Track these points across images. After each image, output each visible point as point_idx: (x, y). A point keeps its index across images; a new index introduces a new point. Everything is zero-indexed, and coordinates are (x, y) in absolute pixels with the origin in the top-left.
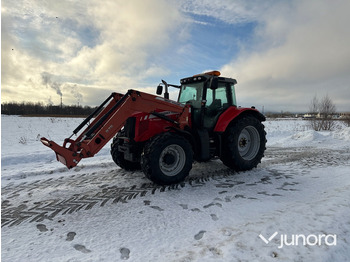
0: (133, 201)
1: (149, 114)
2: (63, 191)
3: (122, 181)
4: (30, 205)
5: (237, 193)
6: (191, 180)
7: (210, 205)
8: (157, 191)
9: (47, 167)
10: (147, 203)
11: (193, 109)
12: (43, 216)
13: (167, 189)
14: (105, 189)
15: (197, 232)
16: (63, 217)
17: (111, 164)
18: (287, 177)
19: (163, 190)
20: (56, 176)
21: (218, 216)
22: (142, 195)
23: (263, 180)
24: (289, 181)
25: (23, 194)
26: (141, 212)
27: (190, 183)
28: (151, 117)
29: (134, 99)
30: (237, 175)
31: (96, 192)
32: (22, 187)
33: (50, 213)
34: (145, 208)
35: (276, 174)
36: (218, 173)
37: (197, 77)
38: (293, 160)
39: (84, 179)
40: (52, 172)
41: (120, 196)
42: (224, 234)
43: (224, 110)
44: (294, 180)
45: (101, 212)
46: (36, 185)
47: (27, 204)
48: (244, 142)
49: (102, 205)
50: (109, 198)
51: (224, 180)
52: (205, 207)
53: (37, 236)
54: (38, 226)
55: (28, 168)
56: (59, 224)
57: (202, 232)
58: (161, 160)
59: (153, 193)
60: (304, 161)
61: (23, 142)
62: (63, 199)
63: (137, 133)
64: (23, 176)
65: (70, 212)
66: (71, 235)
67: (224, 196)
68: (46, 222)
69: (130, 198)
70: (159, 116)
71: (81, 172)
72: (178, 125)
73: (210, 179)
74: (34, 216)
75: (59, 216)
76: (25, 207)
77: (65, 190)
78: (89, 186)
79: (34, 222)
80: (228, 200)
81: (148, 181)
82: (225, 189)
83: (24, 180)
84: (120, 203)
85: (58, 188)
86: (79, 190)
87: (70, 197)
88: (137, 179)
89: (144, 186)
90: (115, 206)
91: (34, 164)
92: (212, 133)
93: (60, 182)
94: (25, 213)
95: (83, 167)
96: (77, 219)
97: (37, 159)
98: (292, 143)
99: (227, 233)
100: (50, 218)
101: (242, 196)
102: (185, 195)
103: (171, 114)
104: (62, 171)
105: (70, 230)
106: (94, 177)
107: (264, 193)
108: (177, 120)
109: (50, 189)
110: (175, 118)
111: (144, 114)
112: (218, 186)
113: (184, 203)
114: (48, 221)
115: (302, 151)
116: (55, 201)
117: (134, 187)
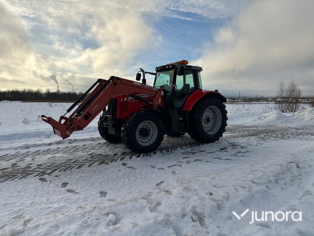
0: (113, 163)
1: (128, 97)
2: (59, 157)
3: (107, 150)
4: (34, 166)
5: (197, 158)
6: (162, 149)
7: (173, 166)
8: (134, 157)
9: (47, 141)
10: (124, 164)
11: (165, 92)
12: (44, 173)
13: (142, 155)
14: (92, 156)
15: (159, 182)
16: (59, 174)
17: (98, 138)
18: (242, 147)
19: (139, 156)
20: (54, 147)
21: (177, 172)
22: (121, 160)
23: (221, 149)
24: (243, 150)
25: (28, 160)
26: (119, 171)
27: (161, 152)
28: (130, 98)
29: (115, 84)
30: (201, 146)
31: (85, 158)
32: (27, 155)
33: (49, 171)
34: (122, 167)
35: (234, 145)
36: (186, 145)
37: (168, 65)
38: (253, 135)
39: (76, 149)
40: (50, 144)
41: (103, 160)
42: (177, 182)
43: (192, 93)
44: (246, 150)
45: (87, 171)
46: (38, 153)
47: (31, 166)
48: (208, 120)
49: (89, 166)
50: (95, 161)
51: (189, 150)
52: (169, 167)
53: (39, 185)
54: (40, 179)
55: (31, 142)
56: (56, 178)
57: (162, 182)
58: (137, 133)
59: (130, 158)
60: (262, 136)
61: (26, 122)
62: (59, 162)
63: (118, 112)
64: (27, 147)
65: (65, 171)
66: (65, 184)
67: (186, 160)
68: (46, 176)
69: (112, 162)
70: (136, 98)
71: (74, 144)
72: (152, 105)
73: (178, 149)
74: (37, 173)
75: (56, 172)
76: (30, 167)
77: (61, 157)
78: (80, 153)
79: (37, 177)
80: (188, 162)
81: (128, 150)
82: (188, 156)
83: (28, 150)
84: (103, 165)
85: (56, 155)
86: (72, 157)
87: (64, 161)
88: (119, 149)
89: (124, 154)
90: (99, 167)
91: (36, 139)
92: (181, 112)
93: (57, 151)
94: (30, 171)
95: (75, 140)
96: (69, 175)
97: (38, 134)
98: (257, 123)
99: (180, 181)
100: (49, 174)
101: (200, 160)
102: (156, 160)
103: (146, 96)
104: (58, 143)
105: (64, 181)
106: (84, 148)
107: (219, 158)
108: (151, 101)
109: (49, 156)
110: (150, 99)
111: (124, 96)
112: (183, 154)
113: (153, 165)
114: (48, 176)
115: (264, 128)
116: (53, 164)
117: (116, 154)
